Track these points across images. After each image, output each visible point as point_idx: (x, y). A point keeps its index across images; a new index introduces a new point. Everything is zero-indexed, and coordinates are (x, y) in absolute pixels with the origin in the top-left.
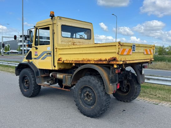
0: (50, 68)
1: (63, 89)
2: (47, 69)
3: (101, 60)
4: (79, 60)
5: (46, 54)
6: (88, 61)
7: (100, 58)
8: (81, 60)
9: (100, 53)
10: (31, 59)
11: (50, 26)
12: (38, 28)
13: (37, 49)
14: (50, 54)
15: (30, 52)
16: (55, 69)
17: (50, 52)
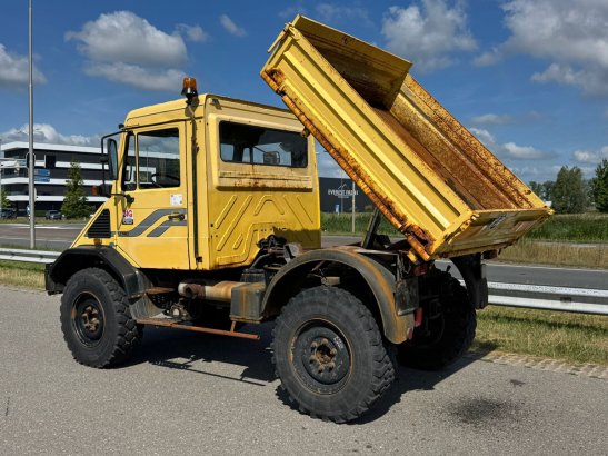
0: (183, 263)
1: (232, 333)
2: (169, 267)
5: (166, 218)
10: (108, 234)
11: (181, 127)
12: (136, 133)
13: (133, 200)
14: (181, 217)
15: (104, 210)
16: (201, 268)
17: (181, 212)
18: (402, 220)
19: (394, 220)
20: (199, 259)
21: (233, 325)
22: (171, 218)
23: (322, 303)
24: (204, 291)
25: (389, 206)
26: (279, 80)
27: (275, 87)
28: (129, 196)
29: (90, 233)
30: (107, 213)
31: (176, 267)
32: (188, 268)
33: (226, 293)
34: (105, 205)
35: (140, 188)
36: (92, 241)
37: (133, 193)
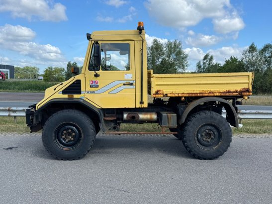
0: (132, 105)
3: (229, 92)
4: (195, 92)
6: (210, 93)
7: (228, 90)
8: (198, 92)
9: (227, 84)
10: (80, 93)
11: (131, 43)
12: (100, 42)
13: (99, 76)
14: (131, 84)
15: (77, 80)
16: (142, 107)
17: (131, 82)
18: (236, 91)
19: (234, 94)
20: (142, 103)
22: (124, 85)
24: (139, 117)
28: (97, 74)
29: (64, 92)
30: (79, 82)
31: (127, 107)
32: (134, 107)
33: (151, 117)
34: (77, 77)
35: (102, 70)
36: (66, 96)
37: (98, 72)
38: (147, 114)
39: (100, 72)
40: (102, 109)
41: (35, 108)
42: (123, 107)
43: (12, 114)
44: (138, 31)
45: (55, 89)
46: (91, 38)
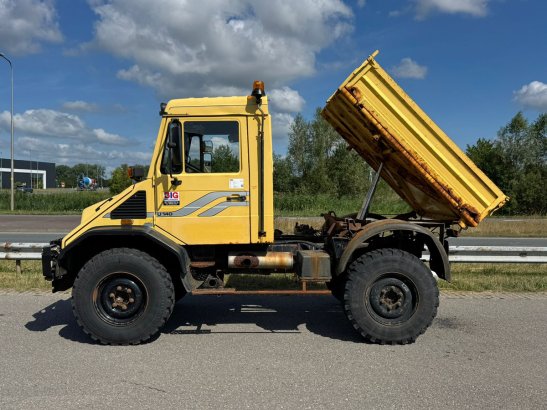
0: (242, 238)
1: (304, 291)
5: (223, 199)
6: (422, 166)
7: (450, 186)
8: (408, 149)
10: (143, 215)
11: (242, 121)
12: (182, 121)
13: (179, 183)
14: (242, 199)
15: (139, 192)
16: (264, 241)
17: (241, 194)
18: (459, 201)
19: (453, 201)
20: (262, 234)
21: (304, 285)
22: (229, 199)
23: (395, 261)
24: (258, 261)
25: (449, 191)
26: (358, 96)
27: (355, 101)
28: (176, 179)
29: (114, 215)
30: (142, 195)
31: (234, 242)
32: (248, 242)
33: (281, 261)
34: (139, 186)
35: (187, 171)
36: (118, 222)
37: (178, 176)
38: (274, 256)
39: (182, 176)
40: (187, 247)
41: (60, 245)
42: (226, 241)
43: (13, 255)
44: (255, 98)
45: (97, 209)
46: (166, 113)
